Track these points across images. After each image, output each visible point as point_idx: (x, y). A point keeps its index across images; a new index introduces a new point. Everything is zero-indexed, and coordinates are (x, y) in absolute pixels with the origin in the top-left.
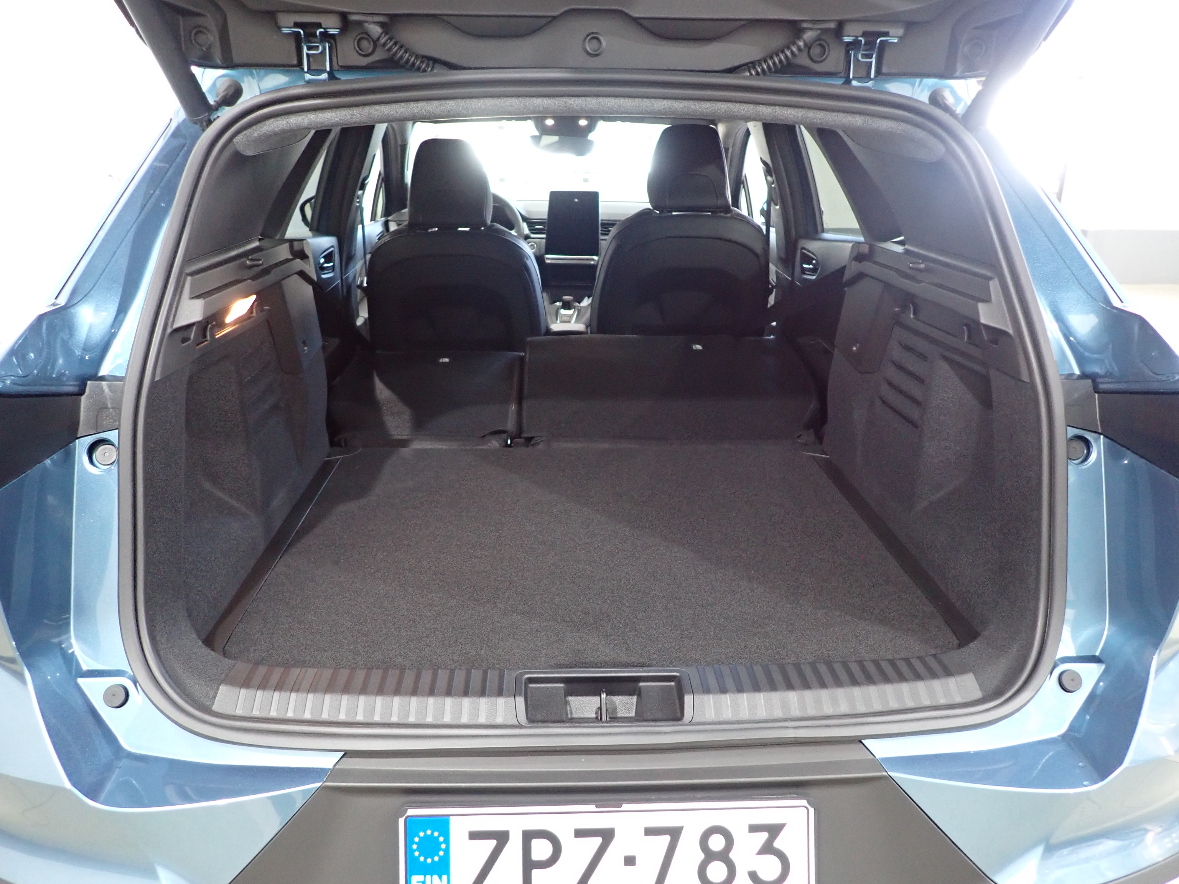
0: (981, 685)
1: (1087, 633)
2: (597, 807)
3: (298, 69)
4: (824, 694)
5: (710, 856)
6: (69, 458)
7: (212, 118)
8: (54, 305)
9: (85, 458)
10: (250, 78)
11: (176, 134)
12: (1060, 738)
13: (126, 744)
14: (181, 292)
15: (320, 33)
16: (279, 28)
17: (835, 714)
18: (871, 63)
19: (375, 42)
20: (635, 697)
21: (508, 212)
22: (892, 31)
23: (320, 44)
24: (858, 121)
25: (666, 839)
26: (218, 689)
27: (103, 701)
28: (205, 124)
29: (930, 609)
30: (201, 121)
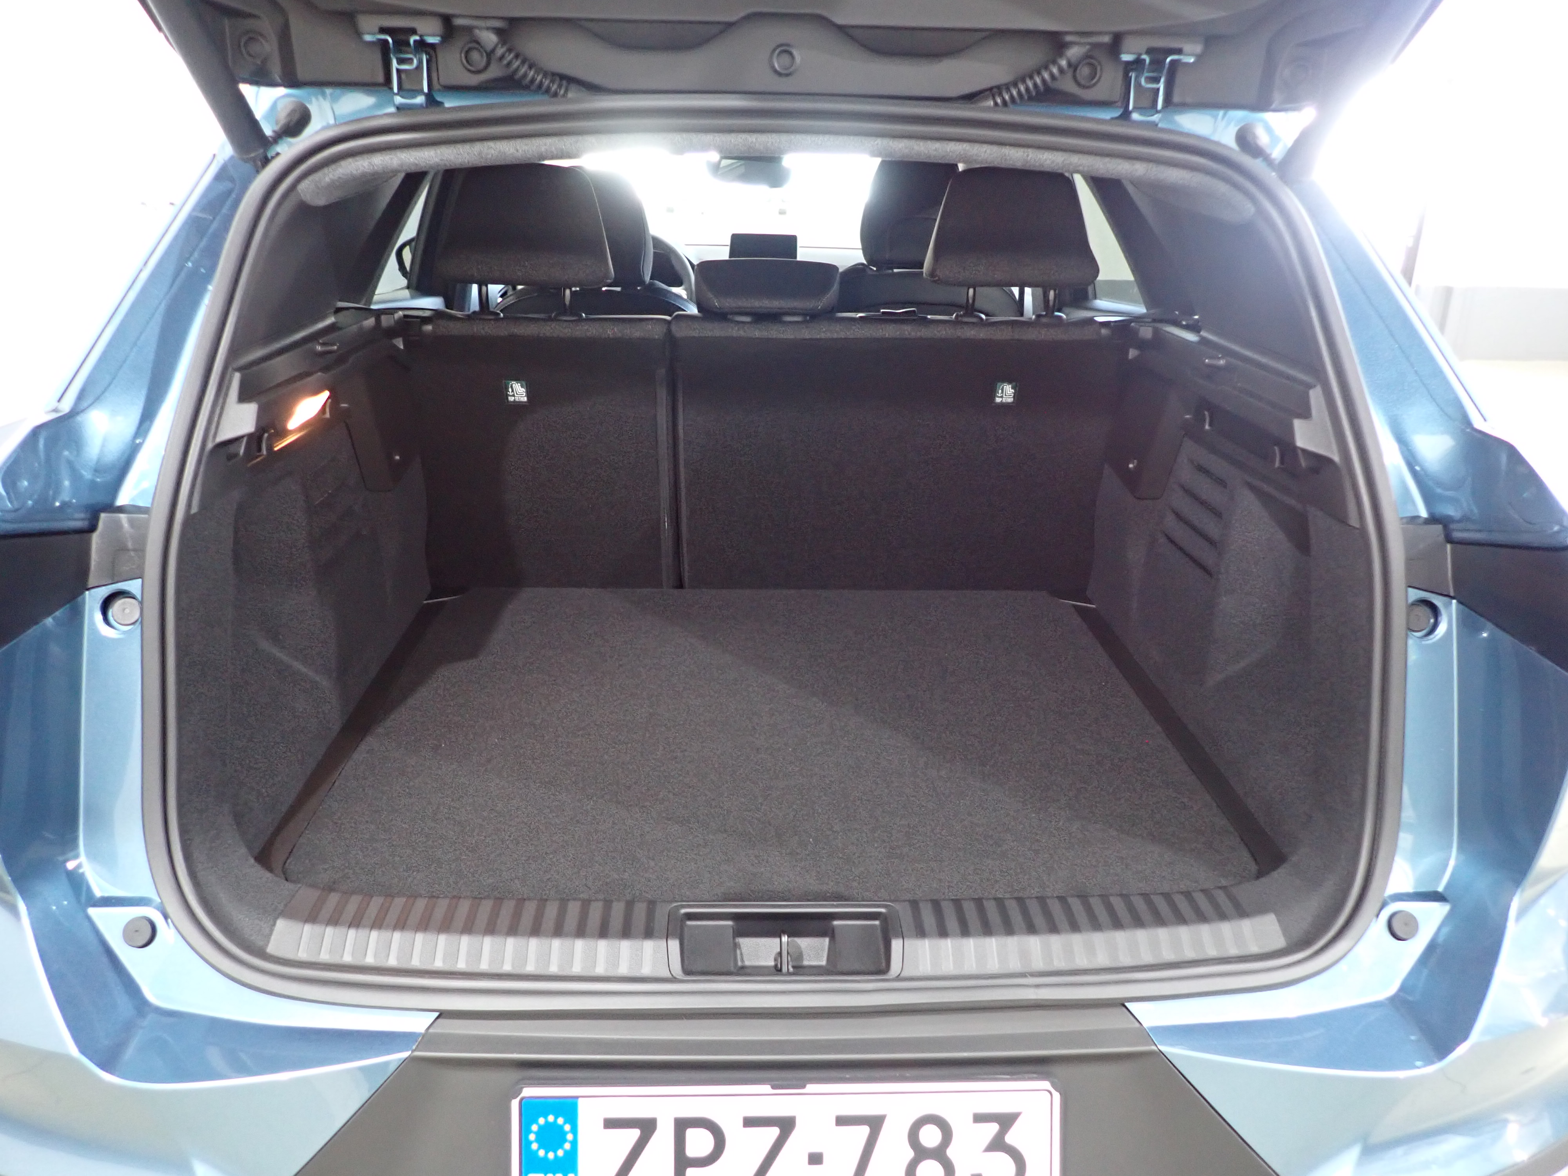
0: (1285, 931)
1: (1429, 861)
2: (773, 1087)
3: (386, 88)
4: (1077, 940)
5: (921, 1153)
6: (77, 615)
7: (269, 155)
8: (55, 410)
9: (98, 616)
10: (321, 99)
11: (220, 176)
12: (1387, 1002)
13: (151, 995)
14: (226, 395)
15: (415, 41)
16: (359, 34)
17: (1090, 966)
18: (1158, 89)
19: (490, 54)
20: (827, 940)
21: (674, 262)
22: (1187, 47)
23: (416, 57)
24: (1139, 169)
25: (864, 1131)
26: (274, 925)
27: (122, 940)
28: (259, 163)
29: (1221, 821)
30: (254, 160)
